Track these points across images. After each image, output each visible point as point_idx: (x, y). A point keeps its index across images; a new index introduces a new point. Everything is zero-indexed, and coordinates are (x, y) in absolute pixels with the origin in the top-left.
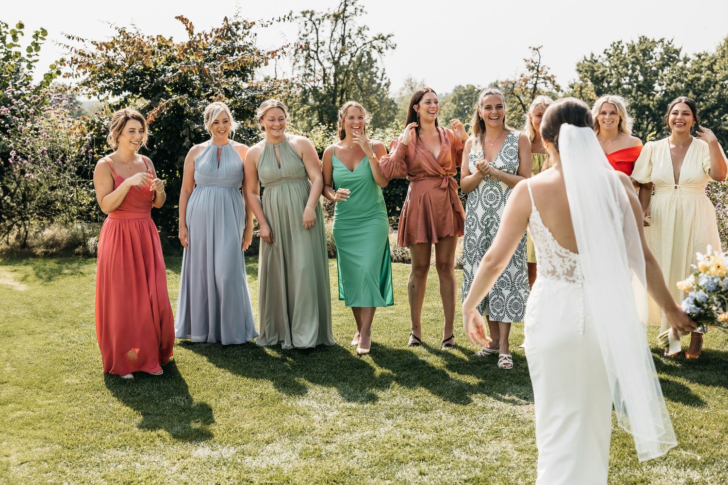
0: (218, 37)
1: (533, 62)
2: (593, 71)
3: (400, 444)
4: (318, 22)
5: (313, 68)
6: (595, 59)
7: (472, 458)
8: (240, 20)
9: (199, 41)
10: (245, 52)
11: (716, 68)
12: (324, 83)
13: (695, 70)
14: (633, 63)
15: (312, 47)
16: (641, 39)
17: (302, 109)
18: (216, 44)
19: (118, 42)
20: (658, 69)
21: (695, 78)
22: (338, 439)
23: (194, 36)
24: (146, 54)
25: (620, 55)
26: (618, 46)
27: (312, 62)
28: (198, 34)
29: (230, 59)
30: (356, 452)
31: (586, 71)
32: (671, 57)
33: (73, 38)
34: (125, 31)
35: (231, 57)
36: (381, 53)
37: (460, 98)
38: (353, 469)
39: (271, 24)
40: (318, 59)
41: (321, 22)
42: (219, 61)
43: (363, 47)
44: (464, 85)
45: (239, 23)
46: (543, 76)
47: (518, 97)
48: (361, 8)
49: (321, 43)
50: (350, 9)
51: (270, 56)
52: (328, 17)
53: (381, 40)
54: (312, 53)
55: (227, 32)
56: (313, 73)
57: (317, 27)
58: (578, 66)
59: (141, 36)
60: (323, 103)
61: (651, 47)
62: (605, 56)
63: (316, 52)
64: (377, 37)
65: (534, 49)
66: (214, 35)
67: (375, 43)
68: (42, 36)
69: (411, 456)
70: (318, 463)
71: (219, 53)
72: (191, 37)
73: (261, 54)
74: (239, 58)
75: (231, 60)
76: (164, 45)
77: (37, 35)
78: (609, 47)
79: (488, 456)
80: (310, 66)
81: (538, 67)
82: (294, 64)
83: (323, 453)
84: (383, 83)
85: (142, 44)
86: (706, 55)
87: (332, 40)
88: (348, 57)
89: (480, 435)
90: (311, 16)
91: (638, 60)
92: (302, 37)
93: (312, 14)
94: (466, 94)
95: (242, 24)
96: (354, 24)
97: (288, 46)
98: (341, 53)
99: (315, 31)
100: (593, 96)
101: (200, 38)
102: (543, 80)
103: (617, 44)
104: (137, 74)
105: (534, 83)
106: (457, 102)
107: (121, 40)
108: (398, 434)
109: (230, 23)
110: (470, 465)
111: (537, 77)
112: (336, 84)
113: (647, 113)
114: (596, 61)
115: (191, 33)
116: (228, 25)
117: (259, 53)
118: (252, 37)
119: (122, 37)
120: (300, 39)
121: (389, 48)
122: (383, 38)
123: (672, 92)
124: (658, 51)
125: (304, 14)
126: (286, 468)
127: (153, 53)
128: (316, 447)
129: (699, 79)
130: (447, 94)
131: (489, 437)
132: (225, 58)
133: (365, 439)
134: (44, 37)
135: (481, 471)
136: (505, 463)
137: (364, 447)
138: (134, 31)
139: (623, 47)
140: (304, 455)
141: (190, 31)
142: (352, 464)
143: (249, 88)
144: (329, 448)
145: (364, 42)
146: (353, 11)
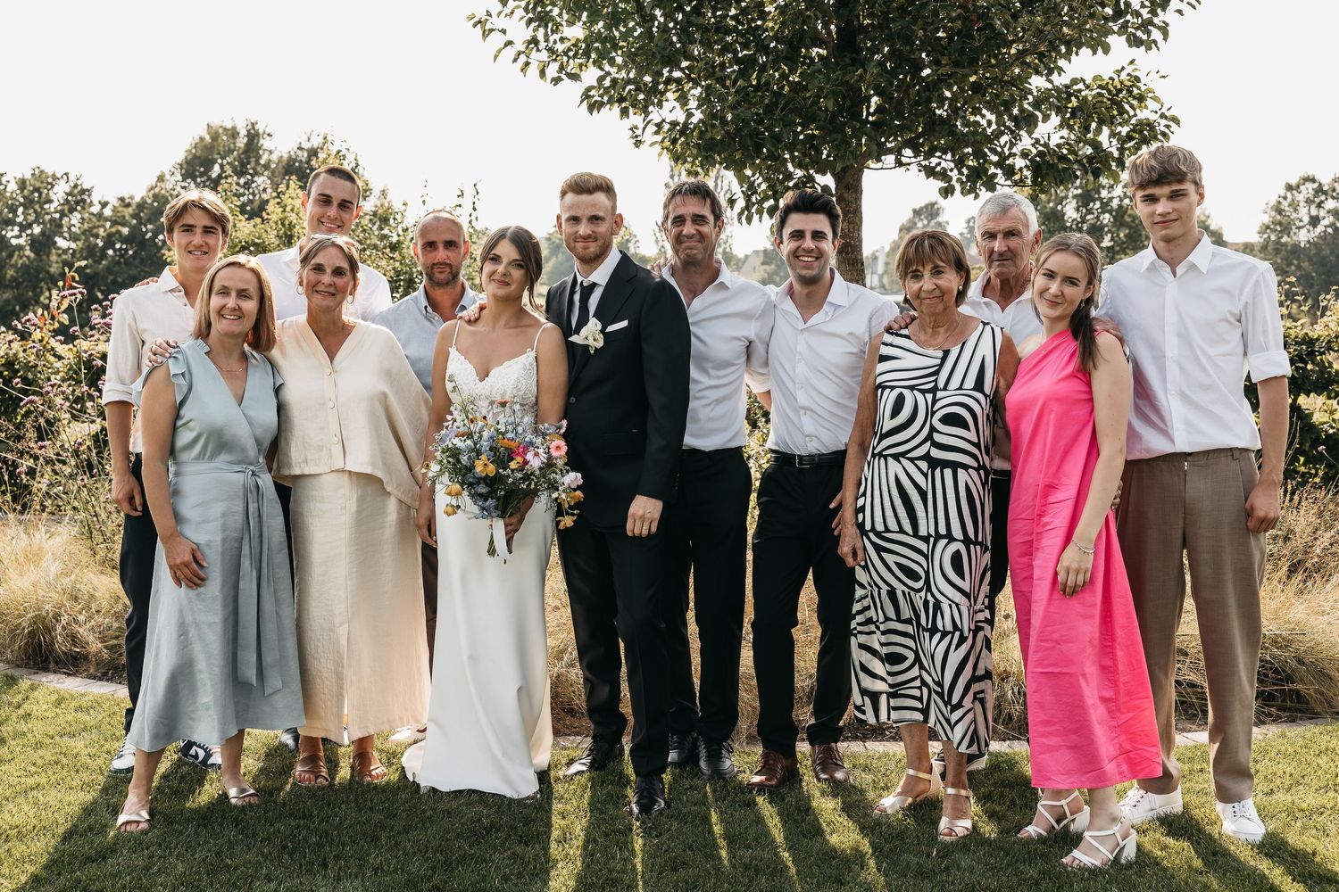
14: (24, 205)
16: (34, 170)
32: (79, 200)
61: (50, 183)
86: (132, 198)
124: (59, 192)
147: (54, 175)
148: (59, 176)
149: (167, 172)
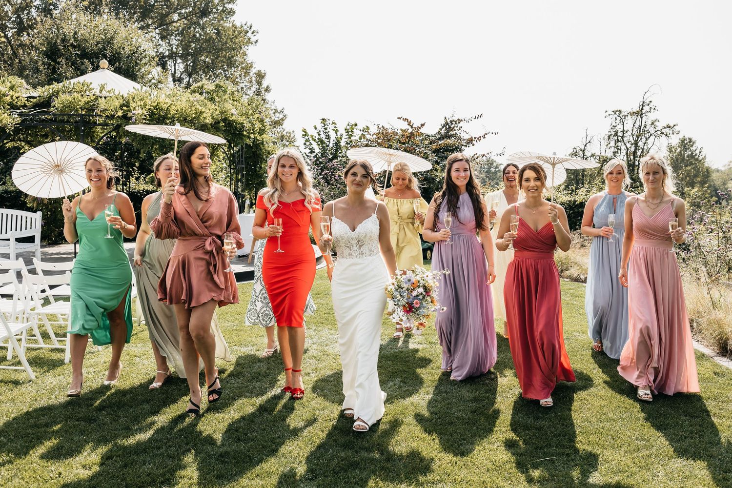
4: (624, 117)
8: (456, 119)
12: (627, 157)
15: (620, 134)
27: (619, 144)
36: (668, 137)
40: (623, 141)
48: (654, 107)
49: (626, 131)
50: (646, 108)
52: (631, 114)
53: (669, 129)
54: (620, 138)
55: (446, 126)
56: (619, 151)
57: (624, 120)
63: (622, 137)
64: (666, 126)
67: (664, 131)
75: (441, 143)
80: (618, 146)
82: (607, 145)
87: (634, 129)
88: (644, 140)
93: (620, 112)
95: (454, 121)
96: (648, 119)
99: (622, 123)
115: (412, 127)
116: (447, 121)
120: (612, 129)
121: (675, 134)
122: (669, 127)
125: (615, 112)
145: (656, 130)
146: (648, 110)
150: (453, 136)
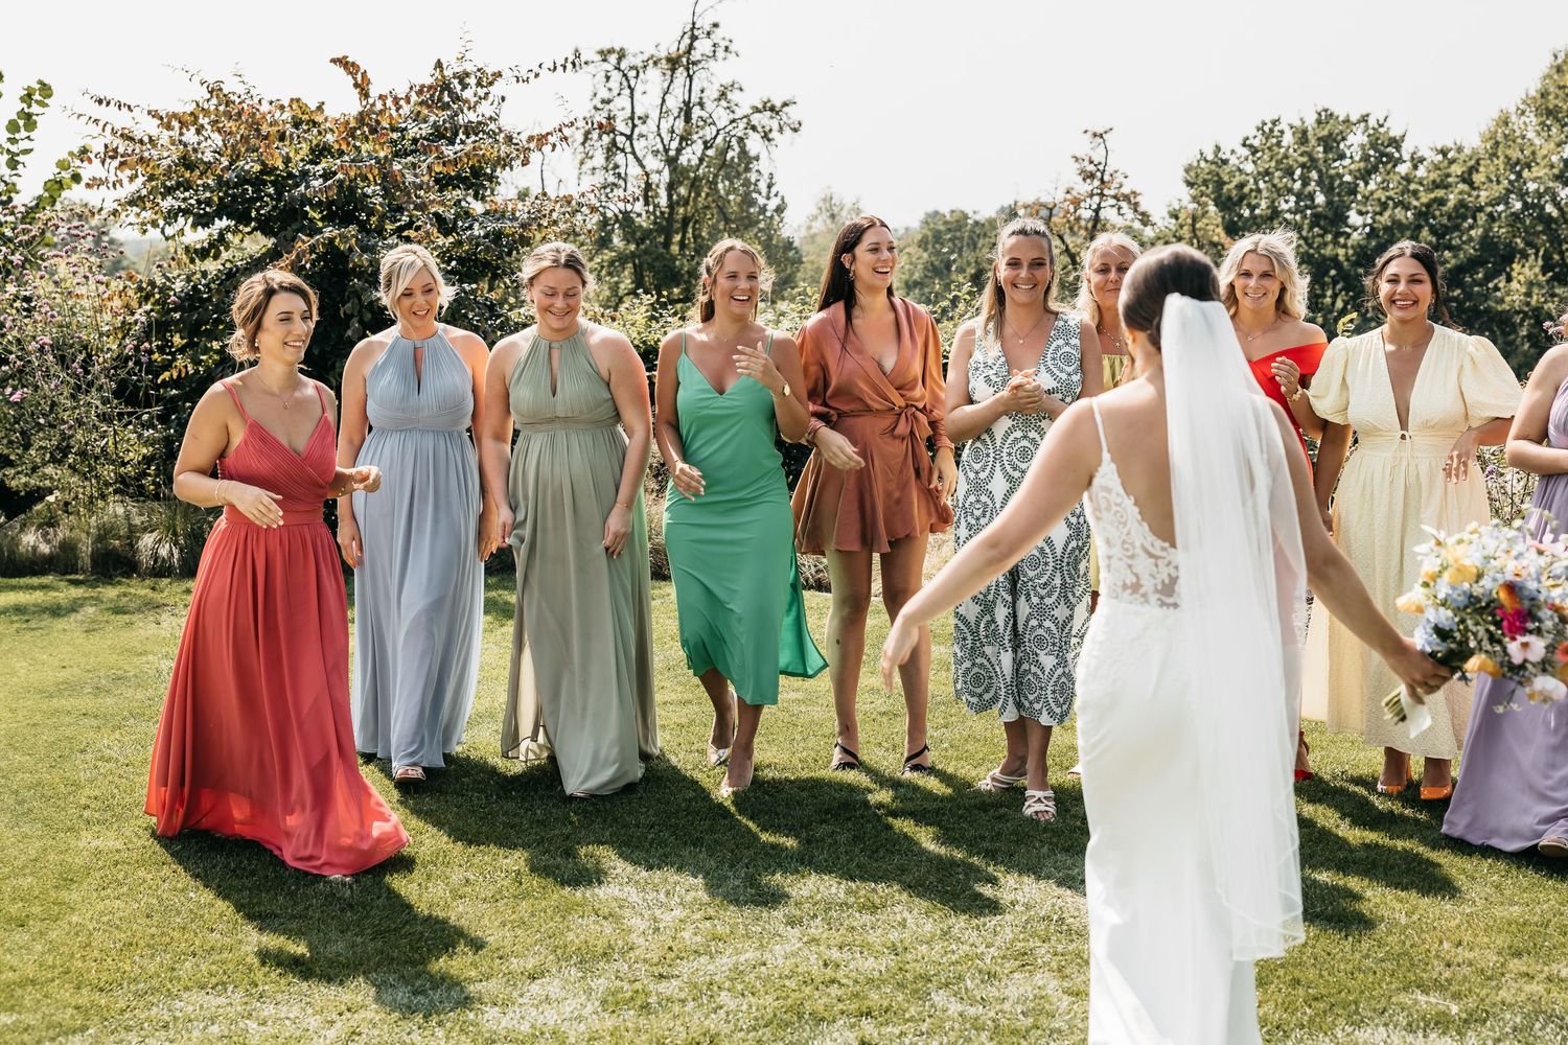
0: (422, 103)
1: (1091, 162)
2: (1220, 183)
3: (818, 980)
4: (633, 73)
5: (622, 170)
6: (1224, 157)
7: (972, 1011)
8: (470, 68)
9: (381, 112)
10: (481, 135)
11: (1478, 178)
12: (647, 203)
13: (1434, 182)
14: (1303, 166)
15: (621, 126)
16: (1320, 114)
17: (598, 260)
18: (417, 118)
19: (206, 112)
20: (1356, 178)
21: (1435, 200)
22: (685, 968)
23: (371, 101)
24: (266, 138)
25: (1275, 148)
26: (1271, 130)
27: (620, 158)
28: (381, 97)
29: (449, 151)
30: (724, 998)
31: (1205, 183)
32: (1383, 155)
33: (108, 103)
34: (221, 90)
35: (450, 147)
36: (769, 140)
37: (938, 237)
38: (718, 1034)
39: (537, 75)
40: (633, 153)
41: (641, 74)
42: (425, 154)
43: (730, 127)
44: (945, 210)
45: (467, 75)
46: (1112, 192)
47: (1061, 238)
48: (727, 43)
49: (640, 118)
50: (703, 46)
51: (532, 145)
52: (655, 63)
53: (768, 113)
54: (620, 140)
55: (442, 92)
56: (622, 183)
57: (632, 82)
58: (1187, 171)
59: (256, 100)
60: (643, 247)
61: (1342, 132)
62: (1245, 152)
63: (629, 138)
64: (760, 106)
65: (1095, 135)
66: (414, 98)
67: (756, 119)
68: (40, 98)
69: (840, 1006)
70: (642, 1021)
71: (425, 139)
72: (364, 103)
73: (514, 141)
74: (468, 148)
75: (451, 153)
76: (305, 119)
77: (29, 96)
78: (1252, 132)
79: (1007, 1006)
80: (616, 166)
81: (1103, 172)
82: (582, 163)
83: (653, 1000)
84: (773, 204)
85: (258, 116)
86: (1460, 150)
87: (663, 112)
88: (698, 147)
89: (988, 961)
90: (620, 59)
91: (1313, 160)
92: (600, 106)
93: (622, 55)
94: (949, 230)
95: (473, 77)
96: (710, 78)
97: (572, 124)
98: (682, 139)
99: (627, 92)
100: (1218, 235)
101: (385, 105)
102: (1113, 202)
103: (1270, 125)
104: (247, 182)
105: (1094, 206)
106: (930, 246)
107: (212, 108)
108: (813, 958)
109: (448, 73)
110: (968, 1026)
111: (1102, 195)
112: (671, 205)
113: (1333, 272)
114: (1225, 162)
115: (365, 94)
116: (443, 77)
117: (509, 139)
118: (496, 103)
119: (214, 101)
120: (596, 108)
121: (787, 130)
122: (772, 109)
123: (1386, 229)
124: (1356, 140)
125: (604, 55)
126: (573, 1033)
127: (282, 137)
128: (638, 986)
129: (1442, 202)
130: (907, 229)
131: (1007, 965)
132: (437, 148)
133: (741, 968)
134: (46, 101)
135: (992, 1039)
136: (1044, 1021)
137: (740, 987)
138: (241, 90)
139: (1282, 132)
140: (612, 1003)
141: (363, 89)
142: (713, 1023)
143: (487, 213)
144: (664, 987)
145: (732, 116)
146: (708, 50)
147: (1347, 121)
148: (1354, 119)
149: (1513, 109)
150: (471, 129)
